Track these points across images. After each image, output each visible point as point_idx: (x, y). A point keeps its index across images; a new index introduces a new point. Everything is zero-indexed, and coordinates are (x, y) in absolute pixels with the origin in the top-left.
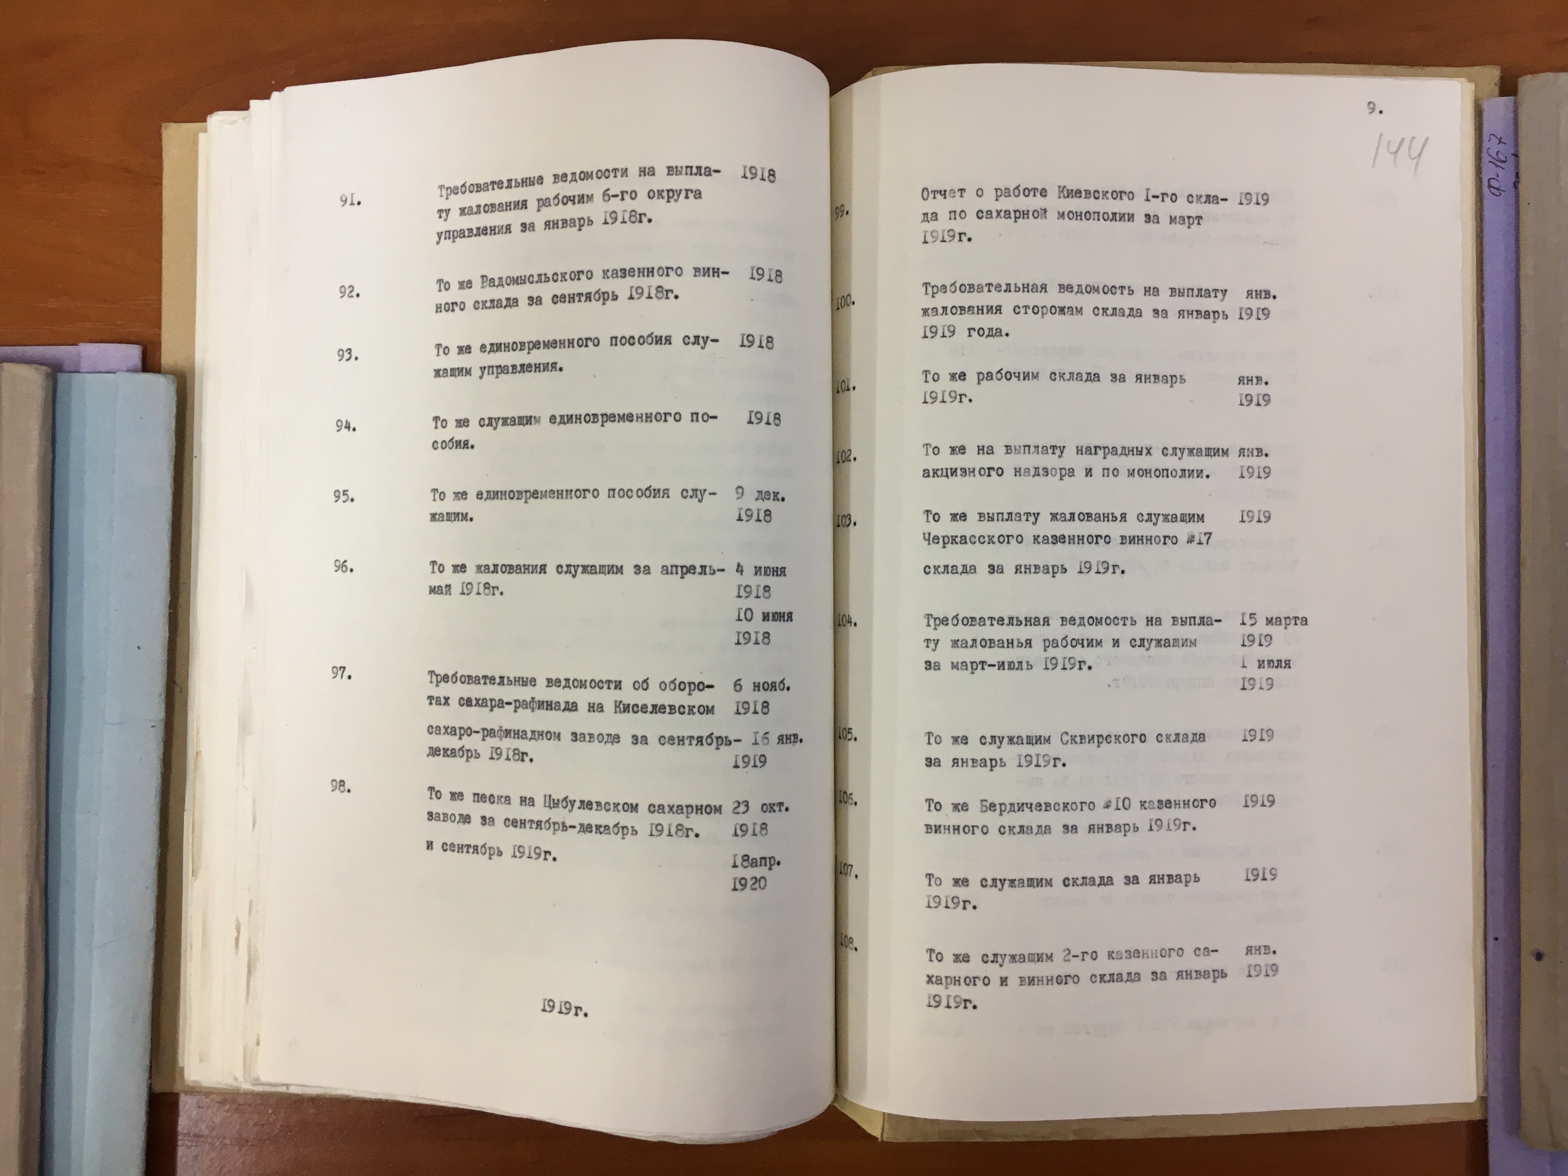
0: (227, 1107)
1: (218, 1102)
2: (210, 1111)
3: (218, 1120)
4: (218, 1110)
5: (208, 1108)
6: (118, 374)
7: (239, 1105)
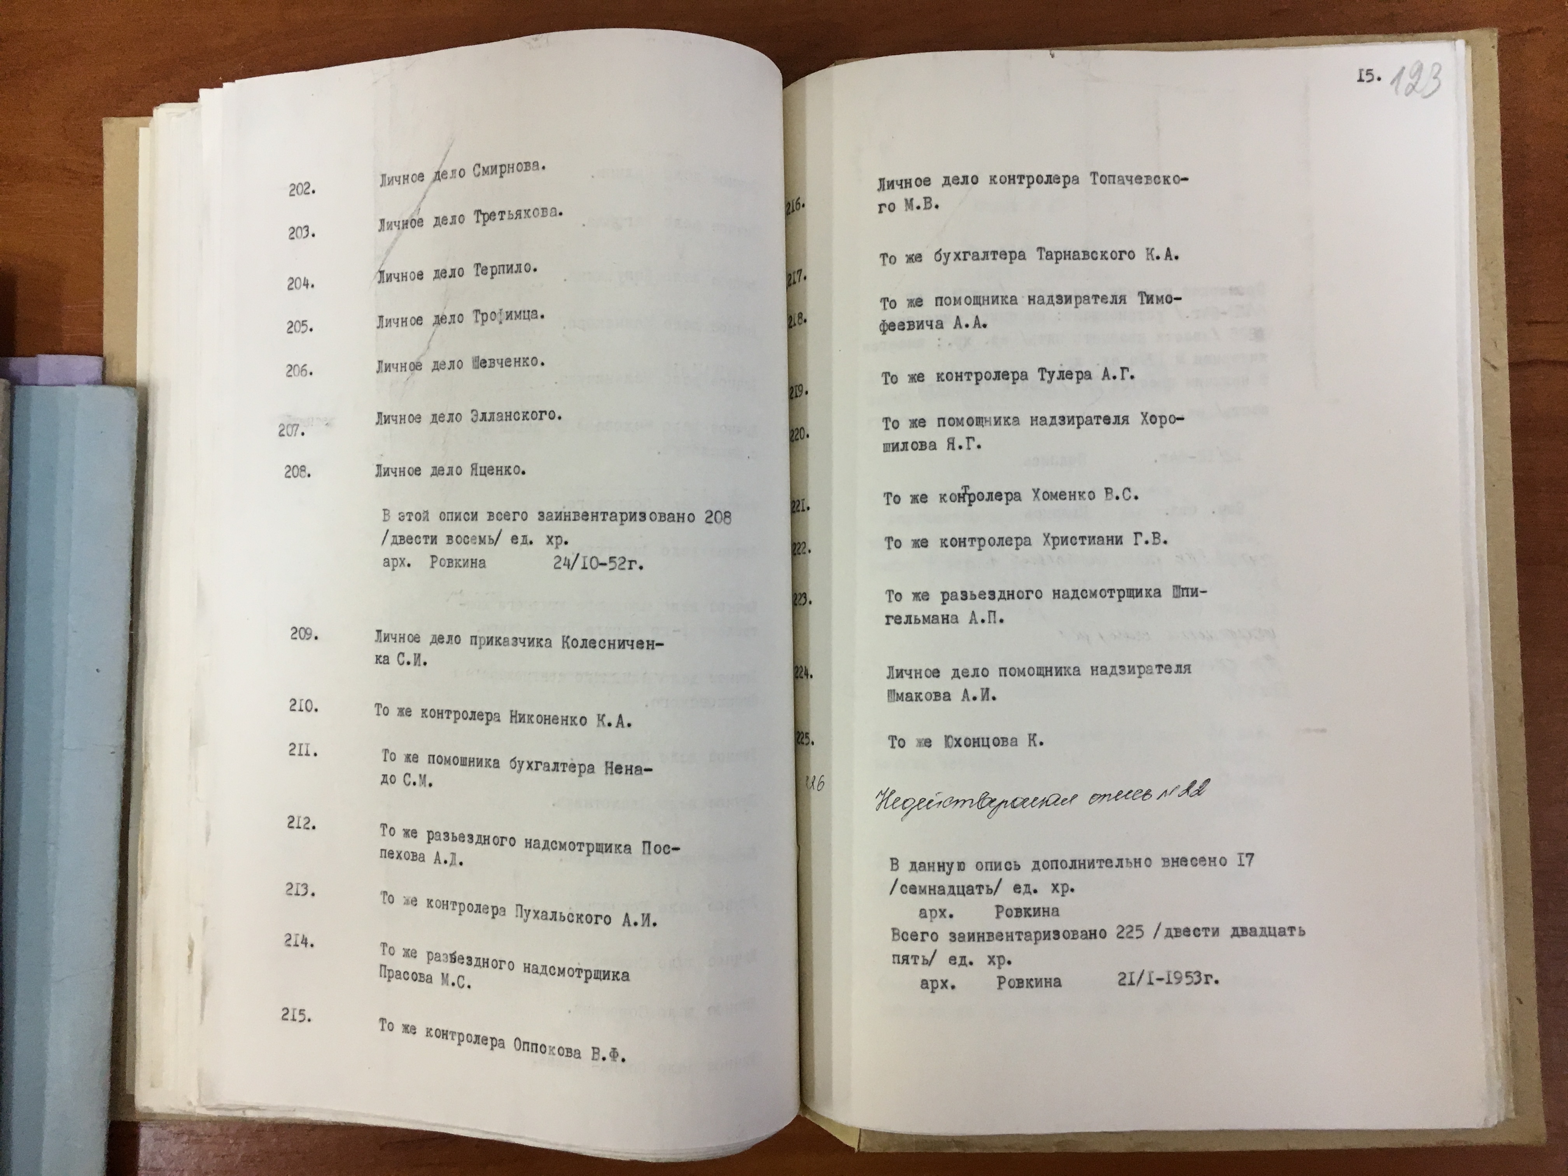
0: (185, 1138)
1: (174, 1134)
2: (168, 1142)
3: (175, 1152)
4: (175, 1143)
5: (167, 1139)
6: (77, 386)
7: (198, 1136)
